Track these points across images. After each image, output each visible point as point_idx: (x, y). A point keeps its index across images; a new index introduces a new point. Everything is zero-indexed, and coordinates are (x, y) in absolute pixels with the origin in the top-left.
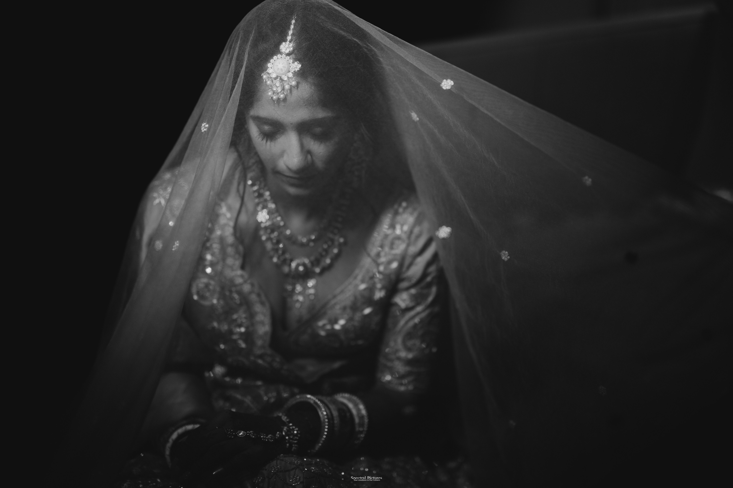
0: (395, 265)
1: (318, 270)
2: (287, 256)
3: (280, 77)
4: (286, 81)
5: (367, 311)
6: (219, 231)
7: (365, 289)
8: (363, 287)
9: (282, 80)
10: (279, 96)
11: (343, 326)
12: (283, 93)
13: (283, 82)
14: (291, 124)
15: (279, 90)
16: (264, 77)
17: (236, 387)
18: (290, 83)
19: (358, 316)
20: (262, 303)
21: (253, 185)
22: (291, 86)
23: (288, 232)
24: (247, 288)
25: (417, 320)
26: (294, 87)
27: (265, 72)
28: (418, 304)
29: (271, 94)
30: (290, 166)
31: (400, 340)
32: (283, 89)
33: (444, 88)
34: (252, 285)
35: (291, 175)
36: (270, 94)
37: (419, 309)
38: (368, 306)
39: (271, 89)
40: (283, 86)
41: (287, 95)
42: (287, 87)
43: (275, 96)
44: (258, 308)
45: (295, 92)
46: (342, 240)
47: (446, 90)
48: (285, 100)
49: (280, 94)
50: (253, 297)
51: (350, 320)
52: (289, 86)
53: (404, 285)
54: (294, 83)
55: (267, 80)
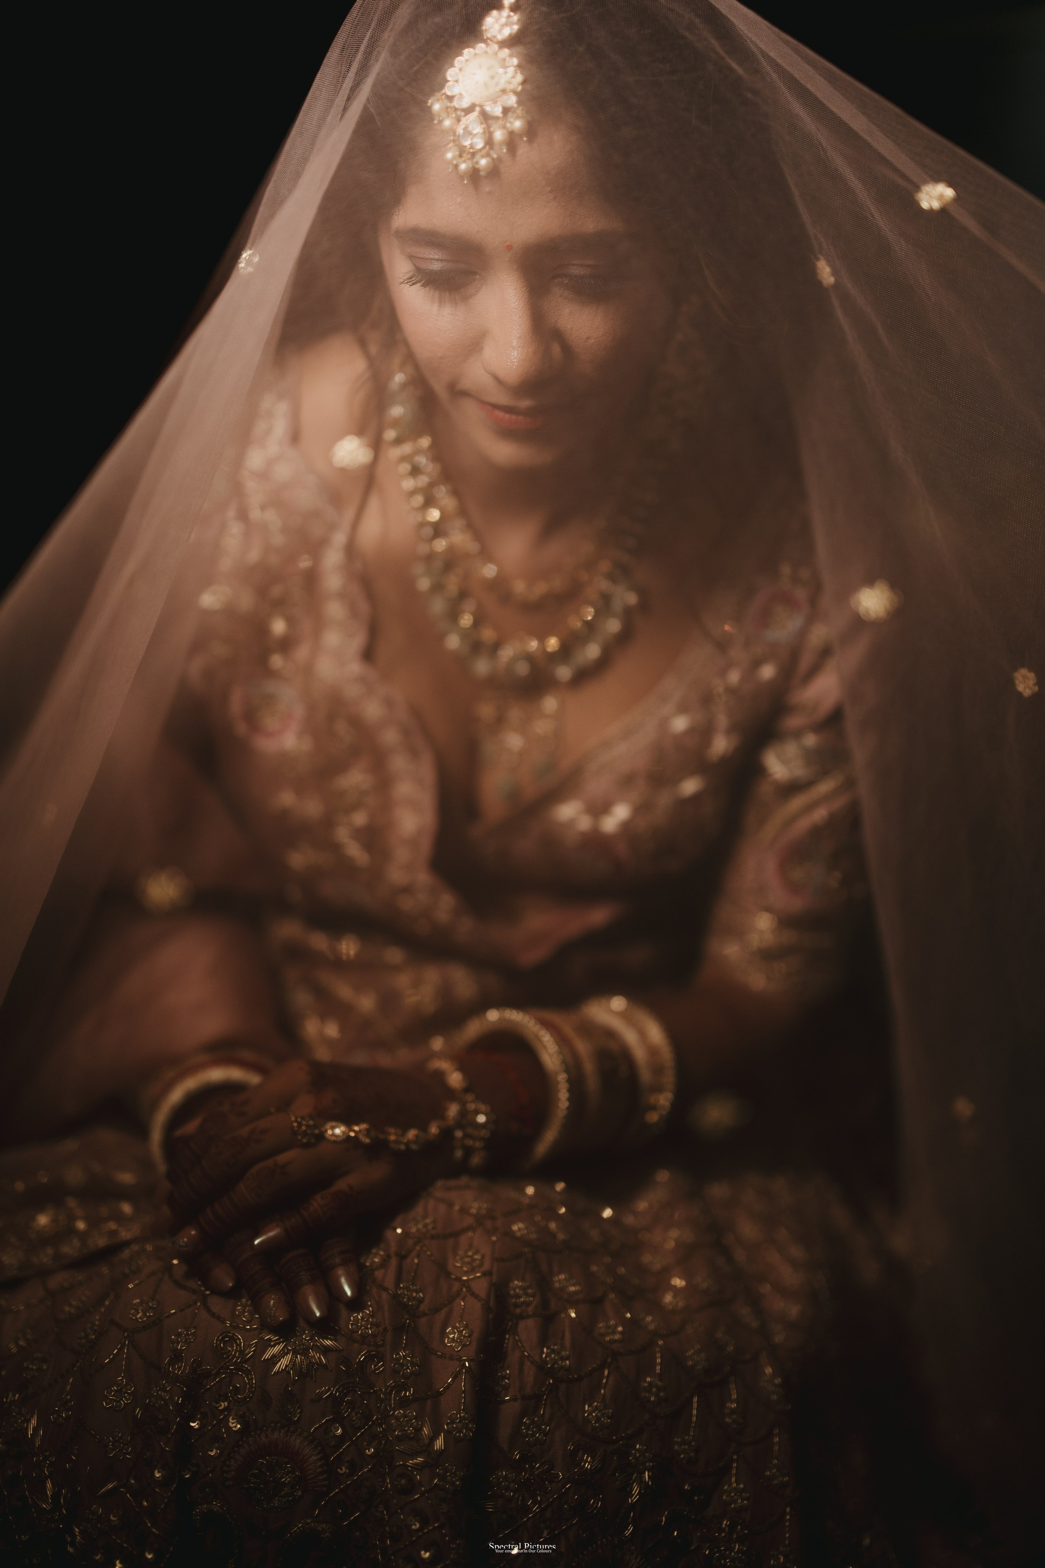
0: (768, 672)
1: (564, 673)
2: (488, 634)
3: (481, 106)
4: (497, 118)
5: (690, 786)
6: (306, 556)
7: (690, 731)
8: (680, 724)
9: (485, 117)
10: (477, 163)
11: (626, 826)
12: (488, 155)
13: (490, 122)
14: (509, 248)
15: (479, 144)
16: (436, 107)
17: (339, 965)
18: (508, 125)
19: (664, 800)
20: (414, 753)
21: (398, 441)
22: (511, 133)
23: (490, 571)
24: (372, 710)
25: (820, 814)
26: (520, 136)
27: (438, 95)
28: (823, 773)
29: (454, 158)
30: (501, 374)
31: (770, 865)
32: (489, 142)
33: (925, 205)
34: (389, 703)
35: (503, 399)
36: (449, 155)
37: (825, 787)
38: (692, 773)
39: (454, 141)
40: (487, 135)
41: (499, 159)
42: (499, 135)
43: (464, 162)
44: (399, 763)
45: (523, 150)
46: (632, 599)
47: (931, 211)
48: (494, 172)
49: (478, 157)
50: (390, 737)
51: (640, 809)
52: (505, 131)
53: (793, 722)
54: (518, 125)
55: (444, 115)
